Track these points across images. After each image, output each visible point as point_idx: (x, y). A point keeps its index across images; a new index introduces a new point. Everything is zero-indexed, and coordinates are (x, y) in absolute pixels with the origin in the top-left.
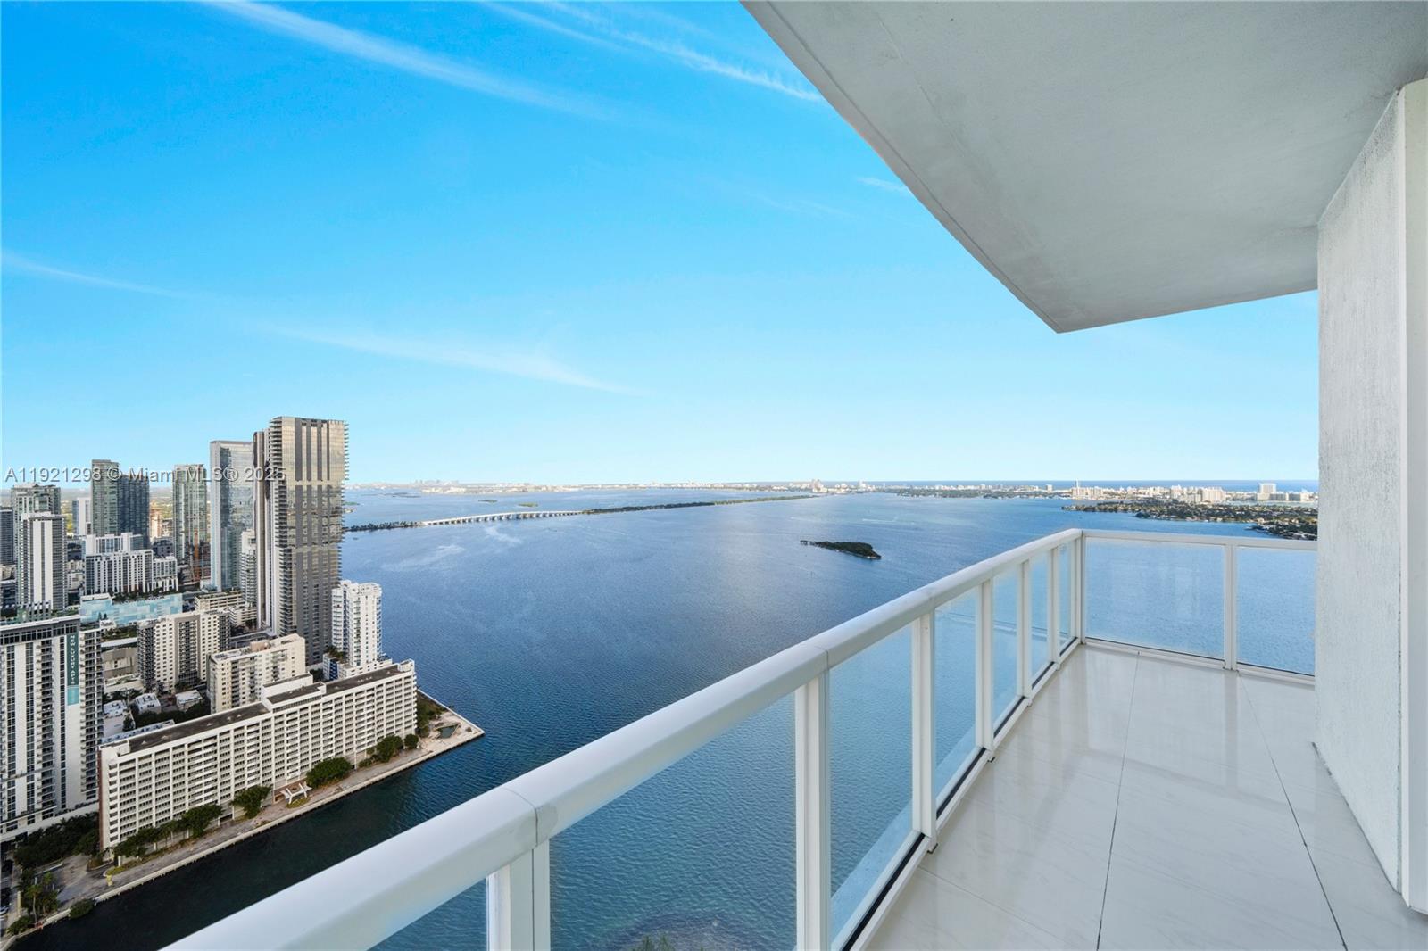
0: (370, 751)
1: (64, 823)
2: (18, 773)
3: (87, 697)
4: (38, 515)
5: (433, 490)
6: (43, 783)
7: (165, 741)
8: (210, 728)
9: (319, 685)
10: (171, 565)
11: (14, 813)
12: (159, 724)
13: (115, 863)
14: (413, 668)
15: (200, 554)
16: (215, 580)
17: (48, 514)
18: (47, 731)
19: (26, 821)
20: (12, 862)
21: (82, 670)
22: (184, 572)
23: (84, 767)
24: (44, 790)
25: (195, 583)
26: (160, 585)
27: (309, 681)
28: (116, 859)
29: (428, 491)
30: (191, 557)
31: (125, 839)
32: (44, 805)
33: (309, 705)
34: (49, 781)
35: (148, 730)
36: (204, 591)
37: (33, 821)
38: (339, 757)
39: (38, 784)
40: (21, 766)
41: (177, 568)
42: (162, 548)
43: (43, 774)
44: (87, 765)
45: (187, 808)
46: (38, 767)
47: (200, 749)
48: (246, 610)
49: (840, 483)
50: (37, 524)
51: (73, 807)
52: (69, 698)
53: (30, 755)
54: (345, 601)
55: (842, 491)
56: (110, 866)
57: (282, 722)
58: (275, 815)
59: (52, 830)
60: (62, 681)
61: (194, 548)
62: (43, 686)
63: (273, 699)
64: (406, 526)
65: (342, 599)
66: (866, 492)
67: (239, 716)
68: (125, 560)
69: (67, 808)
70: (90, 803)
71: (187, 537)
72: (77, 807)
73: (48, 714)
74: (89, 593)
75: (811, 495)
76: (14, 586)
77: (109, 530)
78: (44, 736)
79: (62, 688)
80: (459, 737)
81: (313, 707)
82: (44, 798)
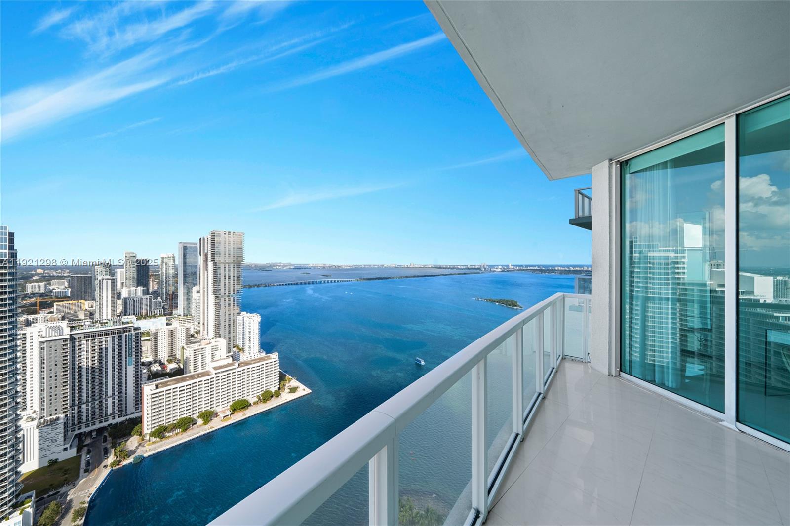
0: (258, 397)
1: (126, 420)
2: (109, 396)
3: (136, 362)
4: (105, 277)
5: (278, 267)
6: (119, 401)
7: (169, 385)
8: (188, 380)
9: (235, 363)
10: (160, 303)
11: (107, 414)
12: (162, 378)
13: (149, 441)
14: (278, 357)
15: (172, 298)
16: (180, 310)
17: (109, 277)
18: (120, 377)
19: (112, 418)
20: (107, 436)
21: (134, 350)
22: (165, 306)
23: (134, 395)
24: (119, 404)
25: (170, 312)
26: (156, 313)
27: (230, 360)
28: (150, 438)
29: (275, 268)
30: (168, 299)
31: (153, 430)
32: (119, 411)
33: (231, 372)
34: (121, 400)
35: (158, 380)
36: (175, 316)
37: (114, 418)
38: (244, 398)
39: (116, 401)
40: (110, 393)
41: (163, 304)
42: (156, 294)
43: (119, 397)
44: (136, 394)
45: (178, 418)
46: (116, 393)
47: (184, 390)
48: (195, 326)
49: (498, 266)
50: (105, 282)
51: (130, 414)
52: (129, 363)
53: (113, 387)
54: (243, 322)
55: (499, 270)
56: (147, 441)
57: (219, 380)
58: (216, 424)
59: (122, 423)
60: (126, 354)
61: (170, 295)
62: (119, 356)
63: (215, 368)
64: (266, 286)
65: (242, 322)
66: (513, 271)
67: (200, 375)
68: (140, 300)
69: (128, 413)
70: (137, 412)
71: (166, 289)
72: (132, 414)
73: (121, 369)
74: (125, 315)
75: (480, 272)
76: (95, 311)
77: (132, 285)
78: (119, 380)
79: (126, 358)
80: (299, 393)
81: (233, 373)
82: (119, 408)
